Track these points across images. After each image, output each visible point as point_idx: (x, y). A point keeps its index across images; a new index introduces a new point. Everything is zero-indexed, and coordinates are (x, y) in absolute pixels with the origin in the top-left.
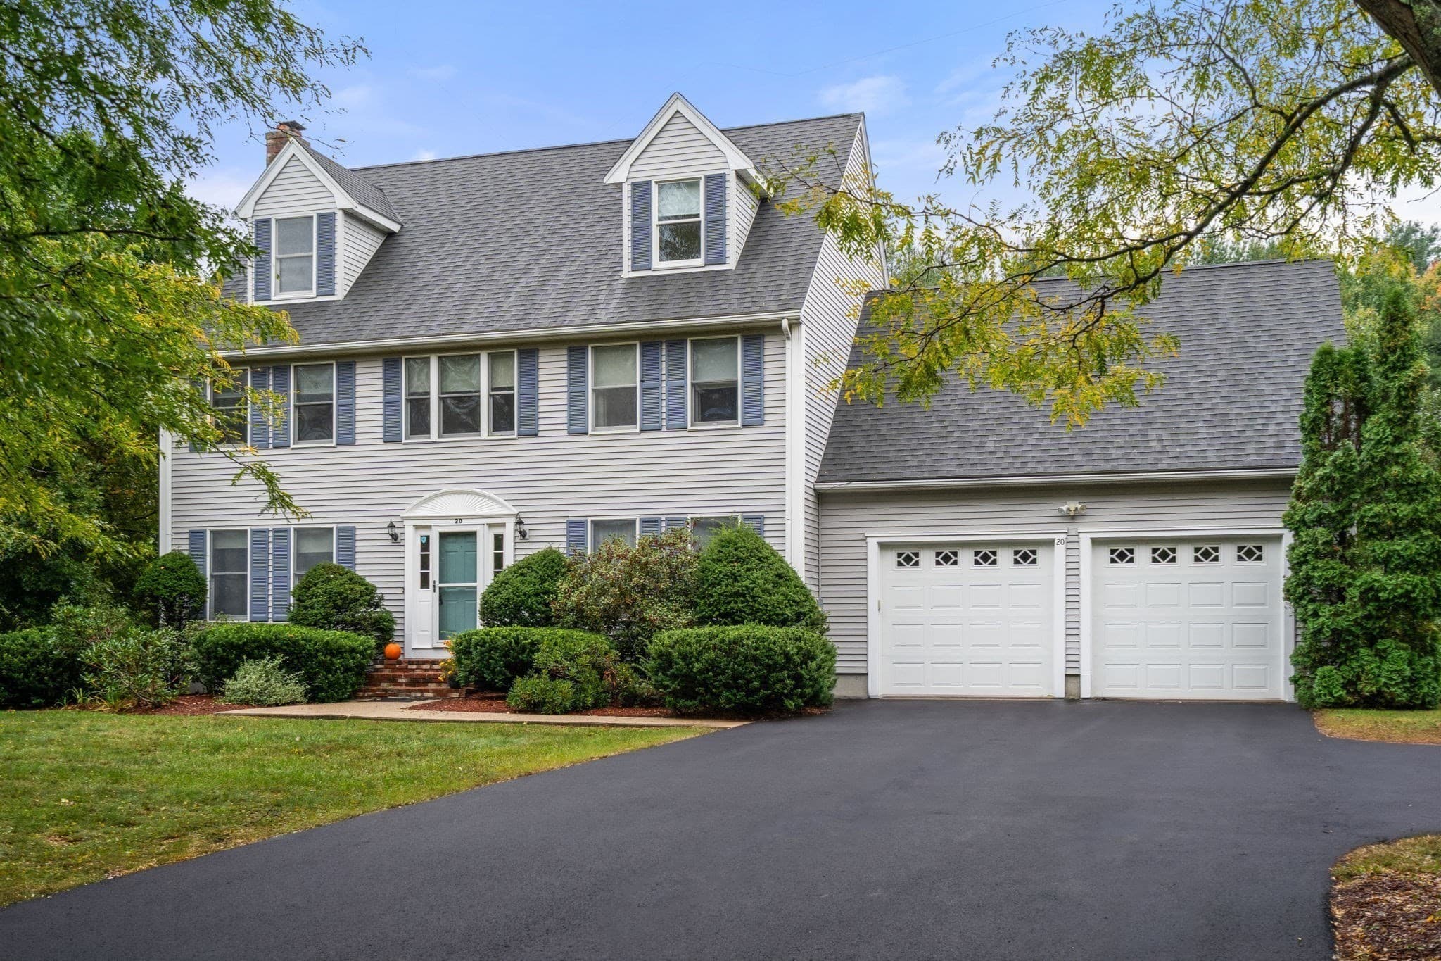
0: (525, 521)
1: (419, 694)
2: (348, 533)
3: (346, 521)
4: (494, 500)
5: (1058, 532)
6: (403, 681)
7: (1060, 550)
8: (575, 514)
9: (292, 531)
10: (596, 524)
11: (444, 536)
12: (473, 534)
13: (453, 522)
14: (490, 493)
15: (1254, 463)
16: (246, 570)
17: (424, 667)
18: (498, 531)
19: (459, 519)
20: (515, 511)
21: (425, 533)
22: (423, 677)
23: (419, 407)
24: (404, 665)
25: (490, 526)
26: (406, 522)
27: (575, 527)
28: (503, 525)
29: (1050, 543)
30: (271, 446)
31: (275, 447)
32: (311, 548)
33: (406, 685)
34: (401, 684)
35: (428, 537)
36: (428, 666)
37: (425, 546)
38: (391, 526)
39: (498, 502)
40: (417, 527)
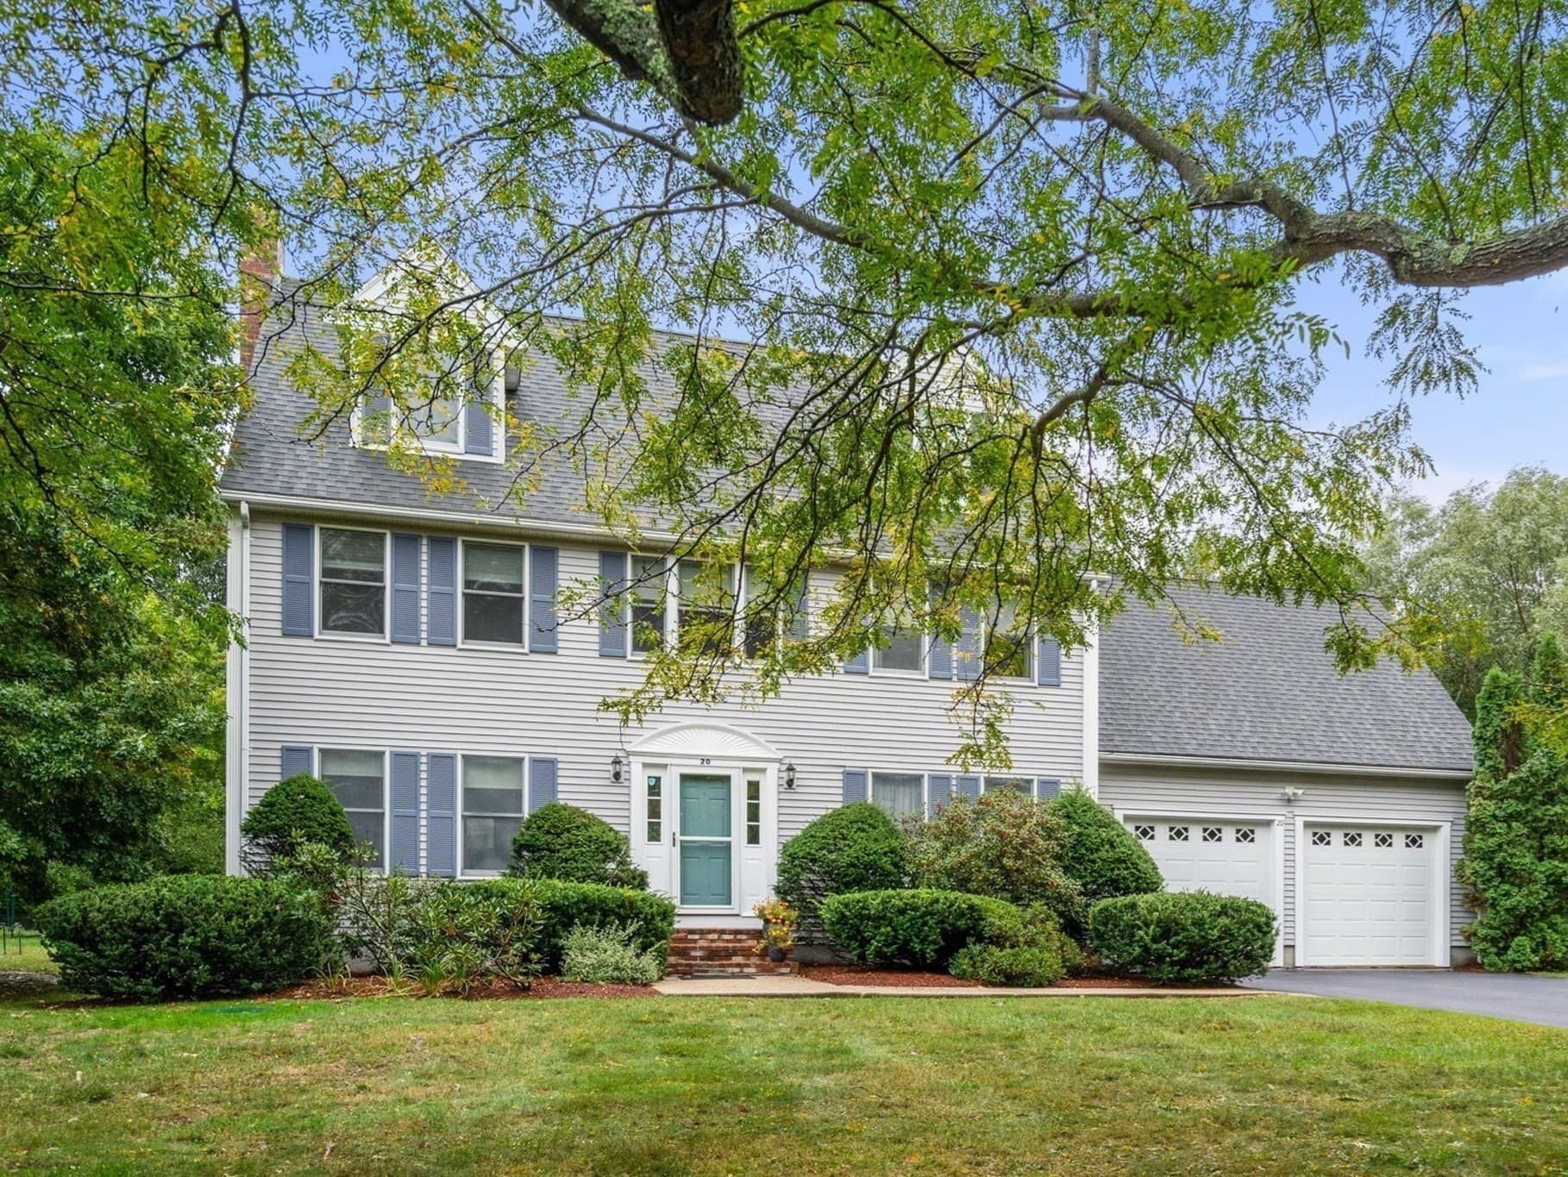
0: (798, 768)
1: (737, 970)
2: (546, 769)
3: (544, 752)
4: (752, 740)
5: (1278, 814)
6: (699, 954)
7: (1278, 831)
8: (854, 764)
9: (459, 758)
10: (876, 777)
11: (685, 778)
12: (726, 779)
13: (698, 762)
14: (747, 731)
15: (1426, 762)
16: (380, 804)
17: (711, 936)
18: (754, 777)
19: (706, 760)
20: (780, 755)
21: (656, 773)
22: (726, 949)
23: (649, 616)
24: (682, 935)
25: (745, 770)
26: (632, 758)
27: (853, 779)
28: (763, 771)
29: (1268, 823)
30: (424, 643)
31: (430, 644)
32: (488, 781)
33: (702, 958)
34: (695, 958)
35: (658, 779)
36: (715, 936)
37: (654, 789)
38: (617, 762)
39: (758, 743)
40: (645, 765)
